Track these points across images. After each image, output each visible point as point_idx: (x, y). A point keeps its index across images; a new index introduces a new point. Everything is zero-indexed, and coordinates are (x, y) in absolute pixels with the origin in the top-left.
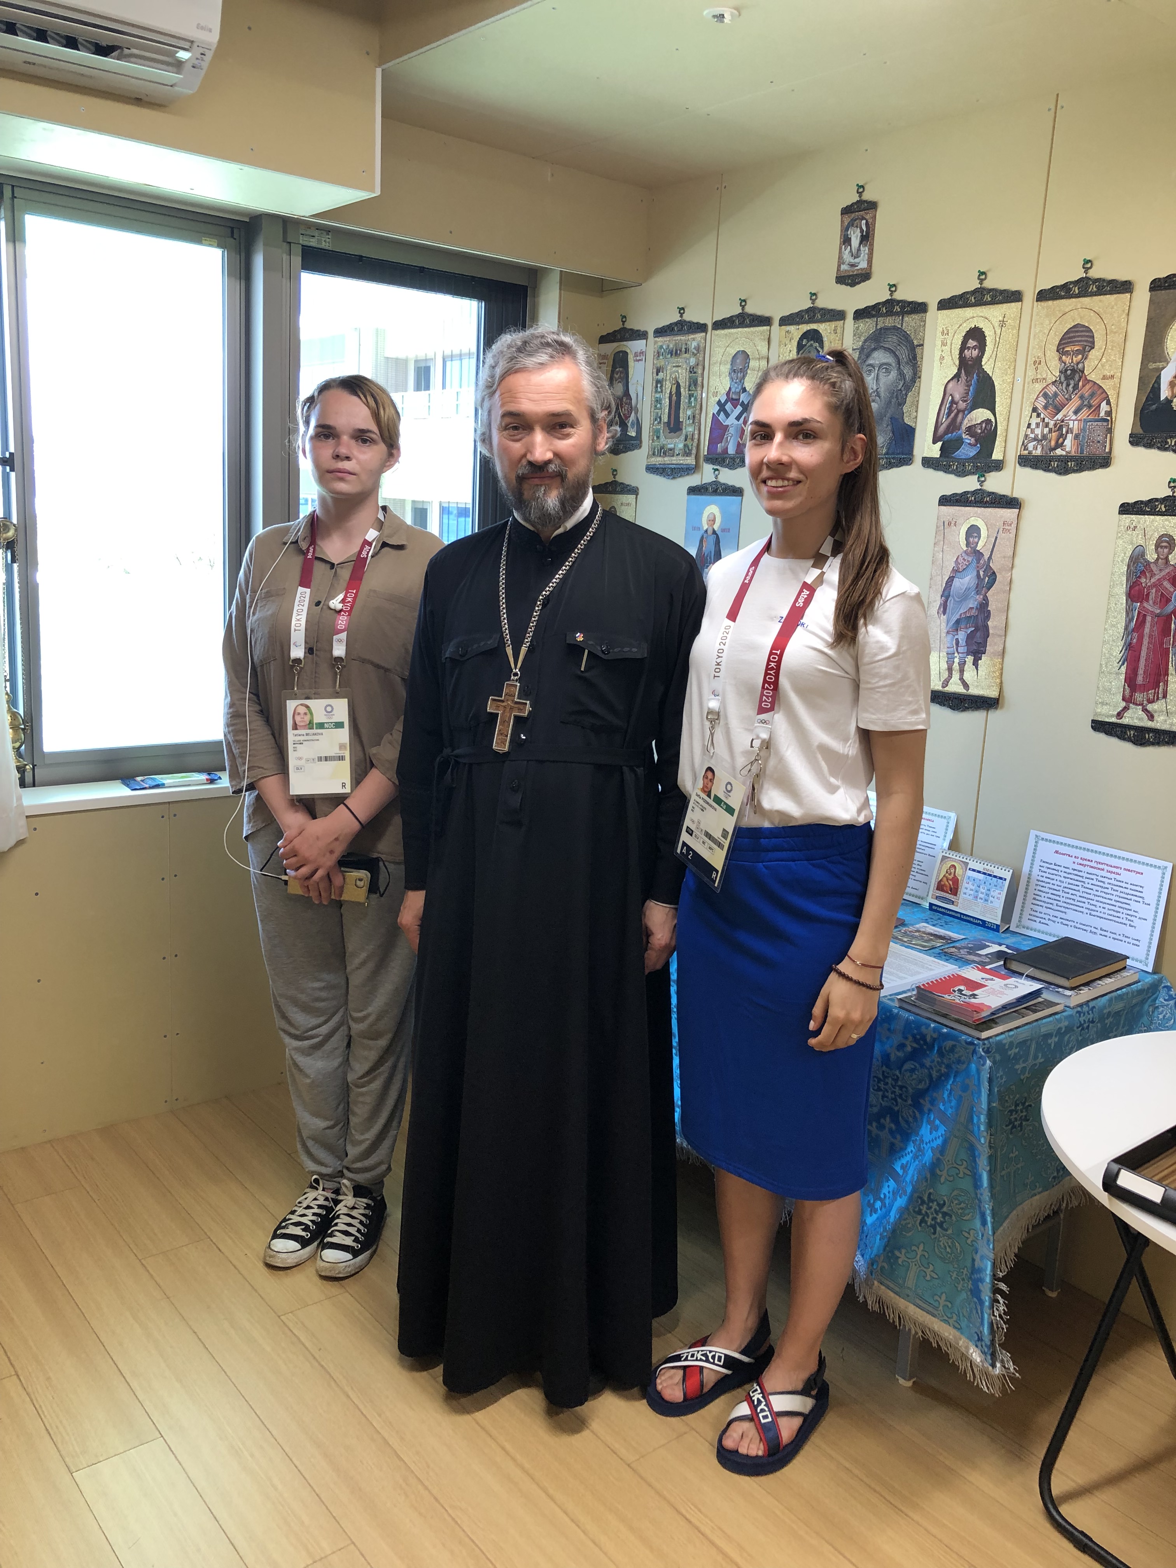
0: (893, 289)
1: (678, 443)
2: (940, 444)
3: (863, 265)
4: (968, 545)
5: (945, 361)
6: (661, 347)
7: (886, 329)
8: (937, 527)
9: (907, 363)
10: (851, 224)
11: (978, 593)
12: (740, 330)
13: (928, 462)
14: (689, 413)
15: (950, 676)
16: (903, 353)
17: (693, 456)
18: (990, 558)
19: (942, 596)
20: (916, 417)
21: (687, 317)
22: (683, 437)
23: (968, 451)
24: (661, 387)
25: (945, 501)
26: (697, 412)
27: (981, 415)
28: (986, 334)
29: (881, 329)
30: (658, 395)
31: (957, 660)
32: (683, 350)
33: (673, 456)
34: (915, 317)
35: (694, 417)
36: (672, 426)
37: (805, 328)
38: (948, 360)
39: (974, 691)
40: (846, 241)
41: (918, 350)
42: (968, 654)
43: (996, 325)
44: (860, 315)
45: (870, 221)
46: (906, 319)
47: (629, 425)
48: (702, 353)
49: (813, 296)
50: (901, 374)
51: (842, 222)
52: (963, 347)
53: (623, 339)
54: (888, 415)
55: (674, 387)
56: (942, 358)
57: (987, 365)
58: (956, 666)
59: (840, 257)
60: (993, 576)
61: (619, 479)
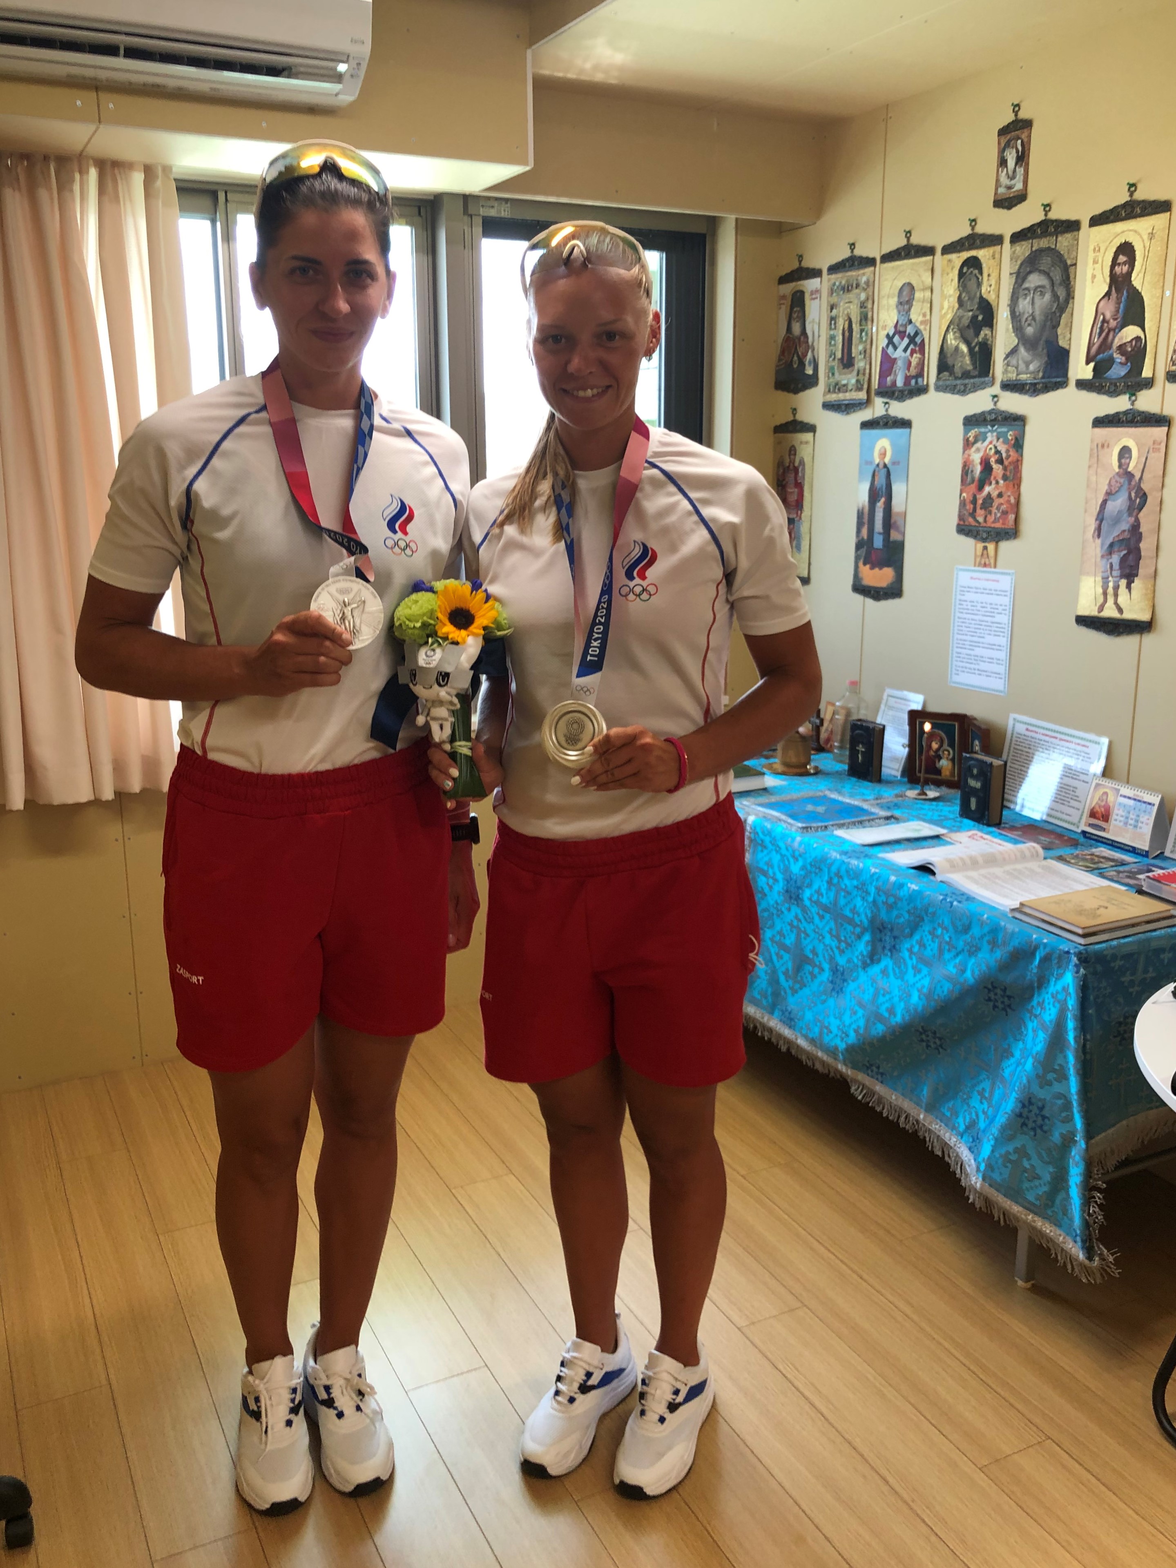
0: (1048, 209)
1: (850, 379)
2: (1092, 365)
3: (1019, 186)
4: (1120, 466)
5: (1096, 280)
6: (834, 284)
7: (1041, 251)
8: (1092, 450)
9: (1060, 284)
10: (1008, 145)
11: (1130, 515)
12: (906, 261)
13: (1082, 384)
14: (861, 347)
15: (1105, 601)
16: (1057, 276)
17: (864, 392)
18: (1141, 478)
19: (1096, 520)
20: (1070, 339)
21: (858, 252)
22: (855, 373)
23: (1118, 371)
24: (835, 324)
25: (1100, 422)
26: (868, 347)
27: (1131, 332)
28: (1136, 248)
29: (1036, 251)
30: (832, 332)
31: (1111, 585)
32: (854, 285)
33: (846, 391)
34: (1068, 236)
35: (865, 352)
36: (845, 361)
37: (965, 255)
38: (1099, 277)
39: (1128, 615)
40: (1003, 162)
41: (1072, 270)
42: (1122, 576)
43: (1146, 237)
44: (1017, 238)
45: (1025, 140)
46: (1060, 238)
47: (807, 363)
48: (871, 287)
49: (973, 222)
50: (1055, 296)
51: (999, 143)
52: (1114, 263)
53: (800, 278)
54: (1044, 339)
55: (847, 323)
56: (1094, 277)
57: (1137, 281)
58: (1110, 590)
59: (998, 180)
60: (1144, 497)
61: (799, 417)
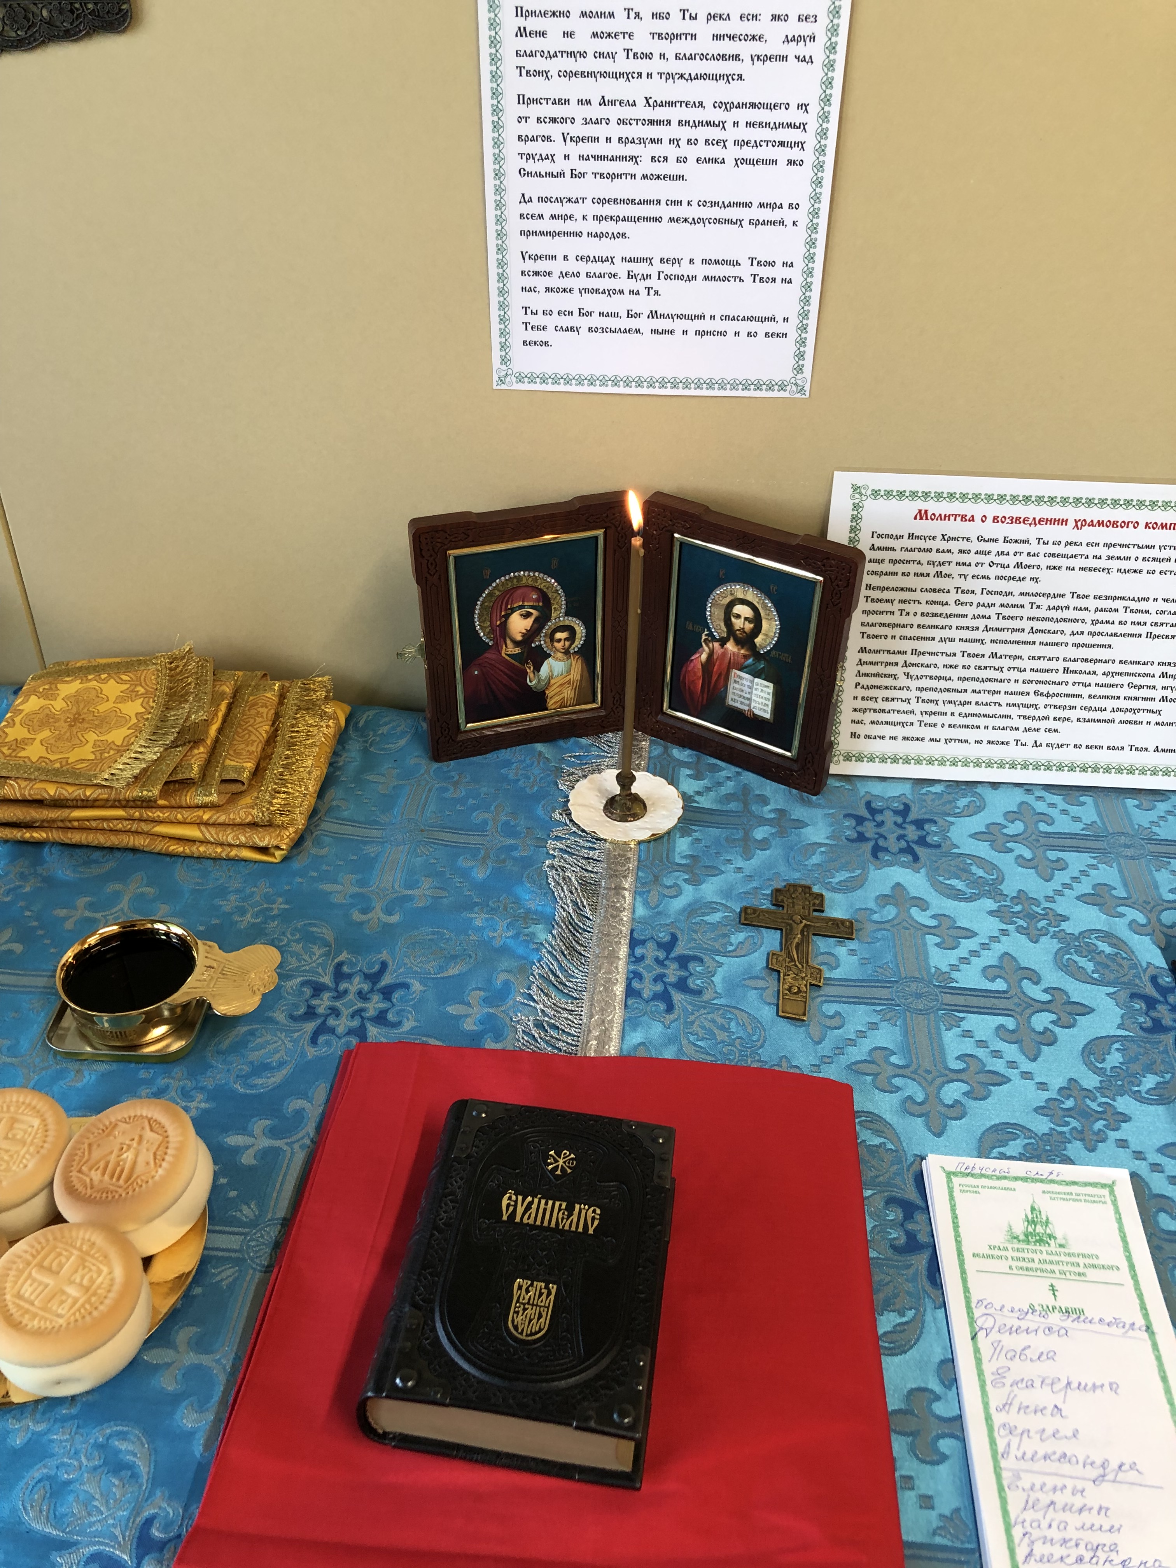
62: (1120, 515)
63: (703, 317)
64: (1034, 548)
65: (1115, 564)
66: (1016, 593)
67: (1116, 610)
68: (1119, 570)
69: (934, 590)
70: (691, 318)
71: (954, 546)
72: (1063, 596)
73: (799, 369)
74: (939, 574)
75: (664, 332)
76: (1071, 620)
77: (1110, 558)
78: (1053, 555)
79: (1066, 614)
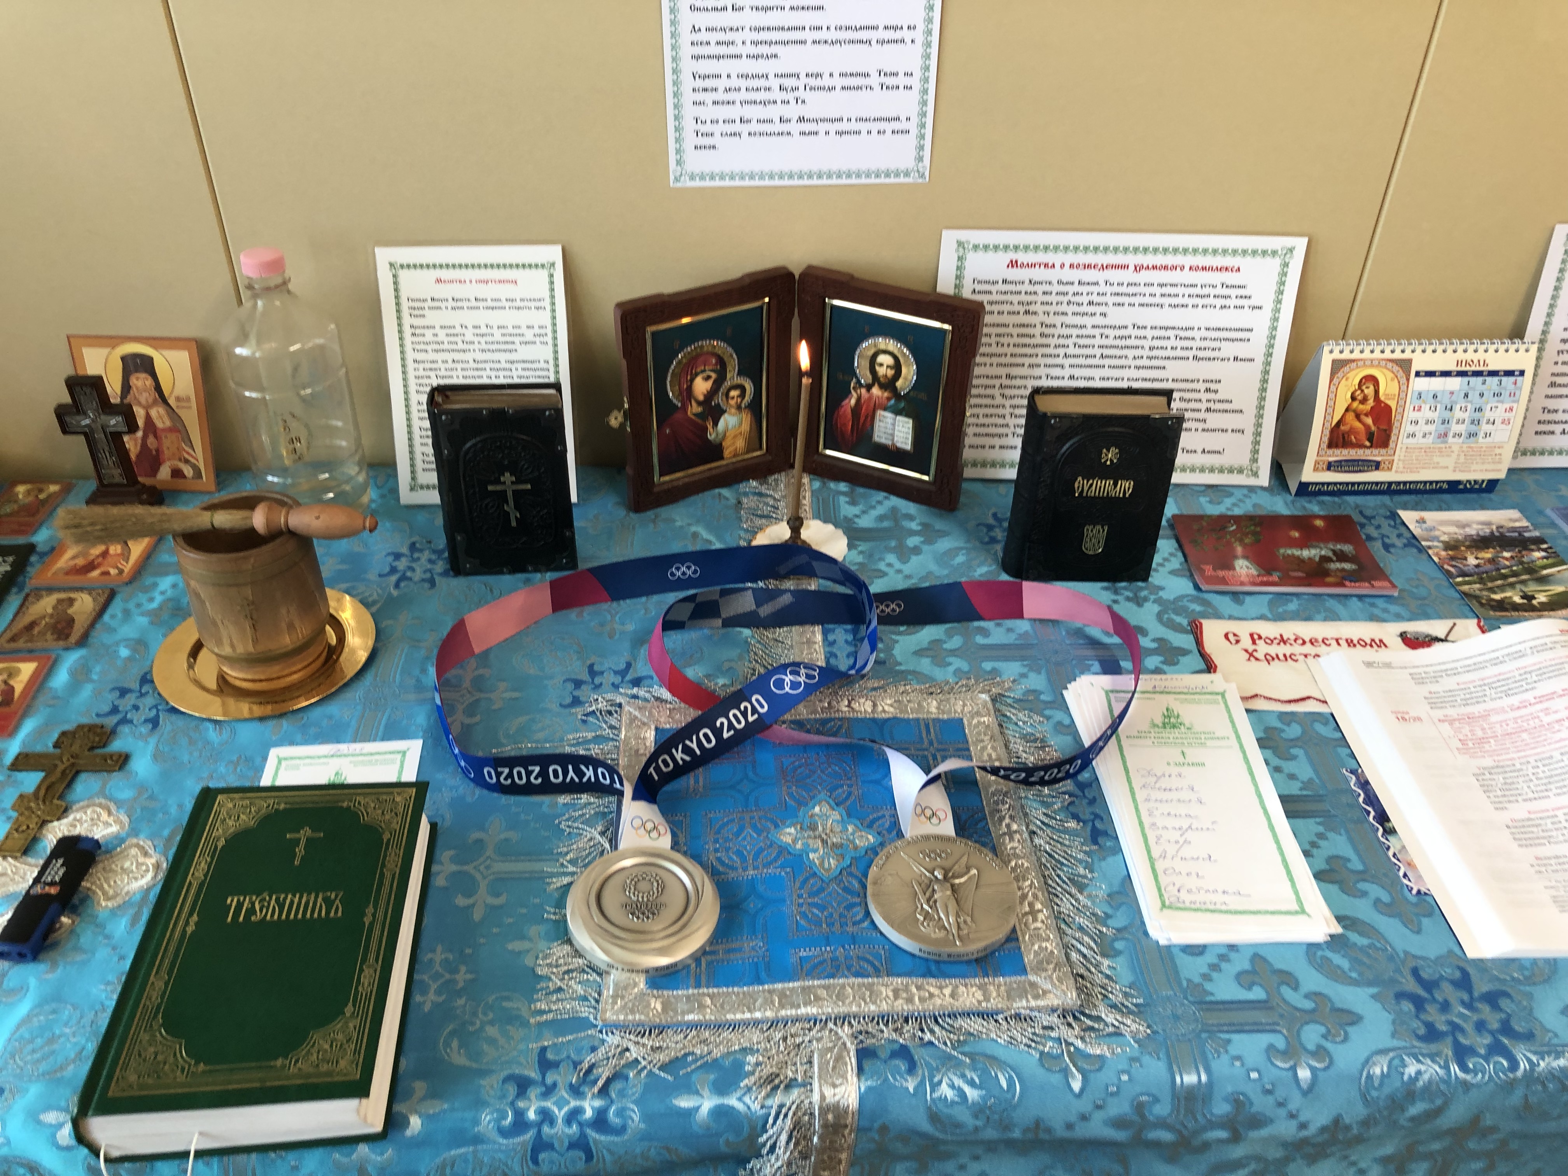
62: (1169, 260)
63: (841, 120)
64: (1102, 288)
65: (1166, 301)
66: (1089, 326)
67: (1169, 338)
68: (1170, 305)
69: (1024, 326)
70: (832, 121)
71: (1039, 289)
72: (1126, 327)
73: (920, 159)
74: (1027, 312)
75: (810, 133)
76: (1132, 347)
77: (1163, 295)
78: (1118, 294)
79: (1129, 342)
